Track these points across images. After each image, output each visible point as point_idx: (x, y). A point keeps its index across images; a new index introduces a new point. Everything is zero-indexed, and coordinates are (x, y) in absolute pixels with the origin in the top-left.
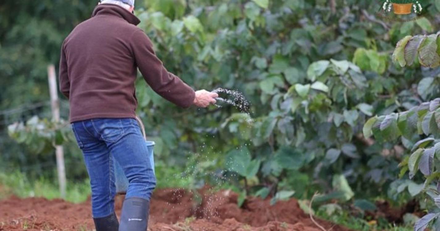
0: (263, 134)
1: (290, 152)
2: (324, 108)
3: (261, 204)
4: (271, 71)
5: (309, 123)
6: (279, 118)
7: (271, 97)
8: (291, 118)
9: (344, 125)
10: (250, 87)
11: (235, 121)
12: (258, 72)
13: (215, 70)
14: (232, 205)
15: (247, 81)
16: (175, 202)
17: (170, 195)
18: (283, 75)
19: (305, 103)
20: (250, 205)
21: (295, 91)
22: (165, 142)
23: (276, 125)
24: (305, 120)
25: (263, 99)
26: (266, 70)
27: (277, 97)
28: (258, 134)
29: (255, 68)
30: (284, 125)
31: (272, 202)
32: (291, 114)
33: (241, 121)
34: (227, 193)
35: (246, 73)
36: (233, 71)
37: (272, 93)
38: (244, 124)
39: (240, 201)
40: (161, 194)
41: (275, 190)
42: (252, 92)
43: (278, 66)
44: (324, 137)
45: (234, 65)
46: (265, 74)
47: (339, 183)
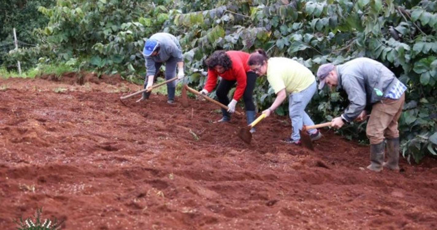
0: (108, 50)
1: (117, 57)
2: (130, 40)
3: (107, 76)
4: (107, 27)
5: (125, 46)
6: (114, 44)
7: (108, 37)
8: (118, 44)
9: (138, 45)
10: (99, 33)
11: (97, 46)
12: (101, 27)
13: (87, 27)
14: (95, 77)
15: (98, 31)
16: (71, 77)
17: (70, 74)
18: (111, 28)
19: (124, 38)
20: (102, 77)
21: (120, 34)
22: (69, 55)
23: (113, 46)
24: (124, 45)
25: (105, 37)
26: (104, 26)
27: (111, 37)
28: (106, 51)
29: (100, 26)
30: (116, 47)
31: (111, 75)
32: (119, 42)
33: (99, 46)
34: (93, 73)
35: (97, 28)
36: (93, 27)
37: (109, 35)
38: (100, 47)
39: (99, 75)
40: (66, 74)
41: (111, 70)
42: (100, 35)
43: (109, 25)
44: (130, 51)
45: (93, 25)
46: (104, 28)
47: (130, 67)
